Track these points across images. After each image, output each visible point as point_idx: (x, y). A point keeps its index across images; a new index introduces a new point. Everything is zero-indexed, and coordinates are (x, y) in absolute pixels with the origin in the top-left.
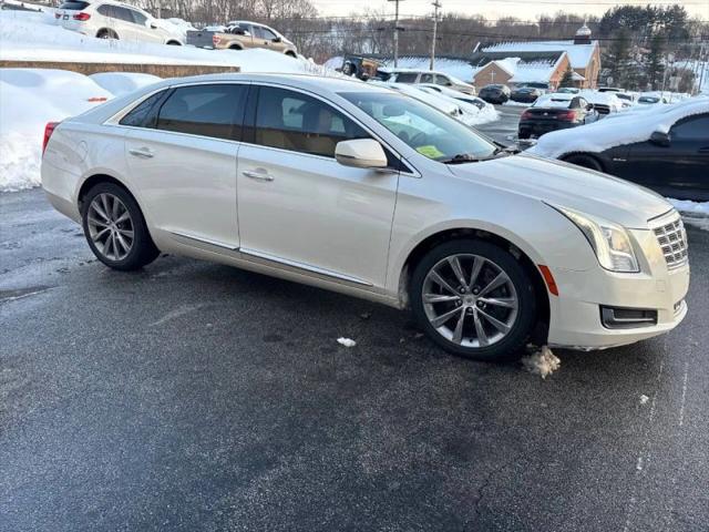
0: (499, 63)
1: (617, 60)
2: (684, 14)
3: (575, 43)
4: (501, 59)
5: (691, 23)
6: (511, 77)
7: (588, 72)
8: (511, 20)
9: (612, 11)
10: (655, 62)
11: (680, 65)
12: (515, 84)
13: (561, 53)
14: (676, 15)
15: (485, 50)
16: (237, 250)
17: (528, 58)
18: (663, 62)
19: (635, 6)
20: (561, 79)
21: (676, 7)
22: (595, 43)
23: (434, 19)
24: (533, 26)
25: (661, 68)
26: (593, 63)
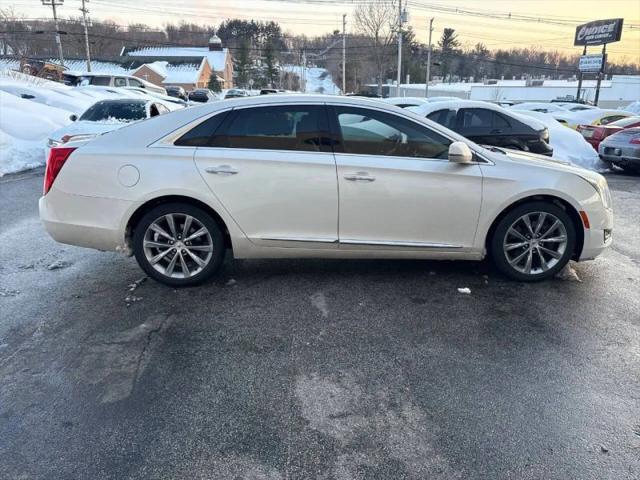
0: (151, 66)
1: (243, 64)
2: (278, 29)
3: (211, 50)
4: (151, 62)
5: (285, 36)
6: (163, 79)
7: (225, 75)
8: (141, 27)
9: (225, 24)
10: (270, 66)
11: (288, 69)
12: (169, 84)
13: (202, 58)
14: (272, 29)
15: (131, 54)
16: (337, 242)
17: (175, 62)
18: (276, 65)
19: (242, 21)
20: (208, 80)
21: (273, 23)
22: (226, 50)
23: (84, 24)
24: (162, 33)
25: (274, 71)
26: (227, 67)
